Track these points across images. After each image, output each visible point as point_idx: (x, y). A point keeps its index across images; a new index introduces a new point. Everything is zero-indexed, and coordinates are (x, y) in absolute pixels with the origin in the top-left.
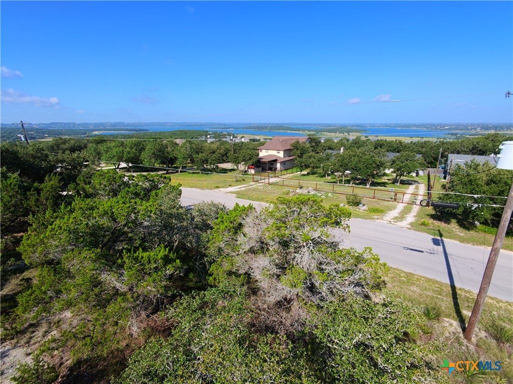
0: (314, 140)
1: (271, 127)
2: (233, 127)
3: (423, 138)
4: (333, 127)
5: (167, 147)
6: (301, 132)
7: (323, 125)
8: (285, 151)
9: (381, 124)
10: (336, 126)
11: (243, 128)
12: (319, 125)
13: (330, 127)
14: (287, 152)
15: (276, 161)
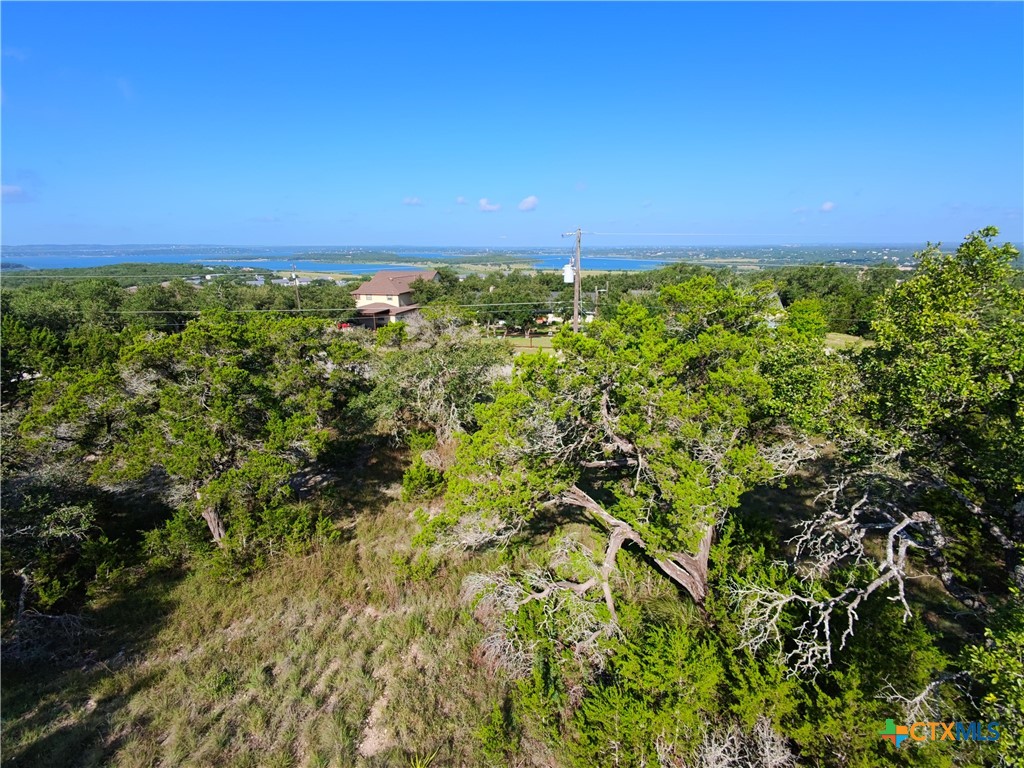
0: (447, 277)
5: (174, 296)
8: (401, 295)
14: (405, 297)
15: (387, 312)
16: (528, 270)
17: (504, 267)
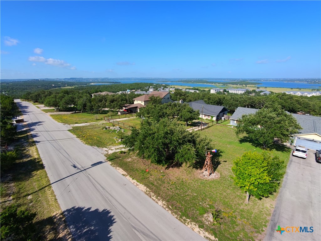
1: (194, 81)
2: (170, 81)
4: (237, 81)
6: (213, 84)
7: (230, 79)
9: (273, 79)
10: (239, 80)
11: (176, 82)
12: (227, 79)
13: (234, 81)
16: (254, 87)
17: (244, 86)
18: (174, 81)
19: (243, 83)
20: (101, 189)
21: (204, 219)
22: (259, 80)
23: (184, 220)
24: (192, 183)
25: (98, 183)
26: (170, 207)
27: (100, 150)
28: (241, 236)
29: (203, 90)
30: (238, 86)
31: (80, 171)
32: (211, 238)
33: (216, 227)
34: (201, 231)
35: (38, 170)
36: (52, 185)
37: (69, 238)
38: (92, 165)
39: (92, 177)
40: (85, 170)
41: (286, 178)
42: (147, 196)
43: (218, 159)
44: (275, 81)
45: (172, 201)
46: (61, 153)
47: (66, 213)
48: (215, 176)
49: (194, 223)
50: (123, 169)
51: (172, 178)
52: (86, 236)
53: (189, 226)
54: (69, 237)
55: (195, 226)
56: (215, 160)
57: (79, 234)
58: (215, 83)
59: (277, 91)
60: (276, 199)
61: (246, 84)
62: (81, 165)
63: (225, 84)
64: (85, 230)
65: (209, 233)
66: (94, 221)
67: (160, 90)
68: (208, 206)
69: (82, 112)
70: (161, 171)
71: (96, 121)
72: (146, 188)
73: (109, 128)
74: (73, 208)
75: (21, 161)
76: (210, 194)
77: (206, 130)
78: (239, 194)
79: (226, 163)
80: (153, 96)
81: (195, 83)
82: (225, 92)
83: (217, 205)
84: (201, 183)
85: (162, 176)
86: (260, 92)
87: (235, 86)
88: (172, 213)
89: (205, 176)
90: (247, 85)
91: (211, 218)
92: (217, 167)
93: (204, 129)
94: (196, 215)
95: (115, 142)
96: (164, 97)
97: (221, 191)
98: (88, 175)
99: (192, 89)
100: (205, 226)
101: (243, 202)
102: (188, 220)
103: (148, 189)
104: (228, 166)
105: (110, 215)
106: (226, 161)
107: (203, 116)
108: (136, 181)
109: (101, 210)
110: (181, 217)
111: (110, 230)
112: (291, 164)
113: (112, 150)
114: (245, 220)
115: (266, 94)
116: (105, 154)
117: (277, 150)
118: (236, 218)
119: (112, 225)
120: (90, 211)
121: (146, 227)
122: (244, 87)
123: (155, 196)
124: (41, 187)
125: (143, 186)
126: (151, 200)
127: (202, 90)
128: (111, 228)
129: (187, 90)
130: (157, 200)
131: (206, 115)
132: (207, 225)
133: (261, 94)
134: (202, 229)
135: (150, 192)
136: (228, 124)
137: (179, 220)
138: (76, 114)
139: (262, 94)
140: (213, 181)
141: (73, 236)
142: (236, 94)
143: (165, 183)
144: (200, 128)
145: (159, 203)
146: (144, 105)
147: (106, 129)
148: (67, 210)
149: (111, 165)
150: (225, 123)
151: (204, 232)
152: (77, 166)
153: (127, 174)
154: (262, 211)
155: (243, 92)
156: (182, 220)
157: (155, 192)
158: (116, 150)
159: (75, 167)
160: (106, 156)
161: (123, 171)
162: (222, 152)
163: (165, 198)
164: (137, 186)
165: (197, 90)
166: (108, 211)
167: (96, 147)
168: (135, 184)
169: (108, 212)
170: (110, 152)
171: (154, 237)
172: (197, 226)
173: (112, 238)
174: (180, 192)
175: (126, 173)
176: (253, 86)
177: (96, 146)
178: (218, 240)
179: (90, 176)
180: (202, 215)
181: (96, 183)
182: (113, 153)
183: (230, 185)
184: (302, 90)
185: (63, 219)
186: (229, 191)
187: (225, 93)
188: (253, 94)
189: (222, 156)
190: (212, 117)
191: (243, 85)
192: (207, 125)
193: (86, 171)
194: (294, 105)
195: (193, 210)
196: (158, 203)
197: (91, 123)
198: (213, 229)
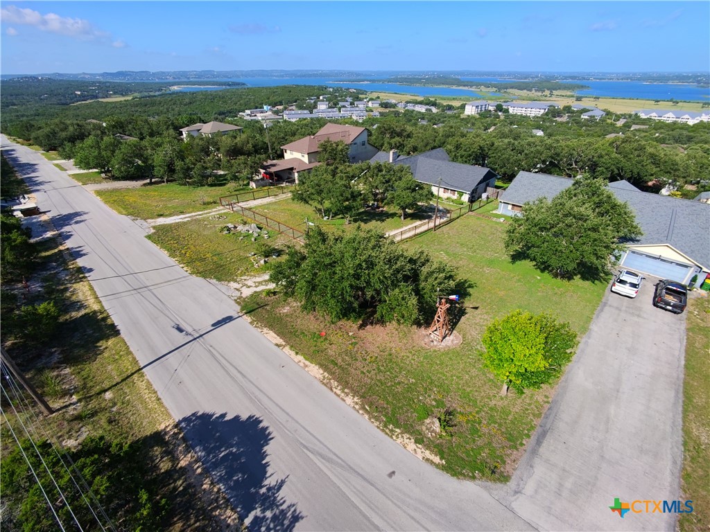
1: (427, 79)
2: (369, 79)
3: (677, 103)
4: (531, 80)
6: (473, 89)
7: (515, 75)
9: (617, 74)
10: (537, 77)
11: (383, 81)
12: (509, 74)
13: (525, 78)
16: (569, 97)
17: (547, 92)
18: (379, 81)
19: (546, 84)
20: (239, 375)
21: (424, 428)
22: (584, 79)
23: (392, 431)
24: (408, 357)
25: (231, 364)
26: (366, 407)
27: (222, 286)
28: (484, 455)
29: (448, 105)
30: (534, 94)
31: (192, 338)
32: (434, 461)
33: (444, 442)
34: (418, 450)
35: (107, 338)
36: (144, 370)
37: (198, 467)
38: (213, 325)
39: (218, 352)
40: (201, 336)
41: (586, 343)
42: (325, 387)
43: (463, 303)
44: (622, 79)
45: (370, 396)
46: (146, 299)
47: (183, 425)
48: (453, 341)
49: (408, 436)
50: (275, 333)
51: (371, 348)
52: (226, 464)
53: (399, 441)
54: (197, 465)
55: (408, 440)
56: (457, 305)
57: (214, 460)
58: (478, 85)
59: (620, 107)
60: (557, 386)
61: (551, 89)
62: (191, 326)
63: (502, 87)
64: (223, 454)
65: (432, 451)
66: (236, 438)
67: (344, 107)
68: (434, 403)
69: (168, 181)
70: (351, 334)
71: (204, 209)
72: (321, 371)
73: (235, 227)
74: (194, 415)
75: (67, 317)
76: (439, 378)
77: (445, 229)
78: (492, 378)
79: (478, 312)
80: (328, 141)
81: (430, 86)
82: (500, 111)
83: (450, 399)
84: (425, 358)
85: (352, 344)
86: (582, 113)
87: (524, 93)
88: (370, 419)
89: (433, 341)
90: (555, 92)
91: (437, 426)
92: (459, 320)
93: (440, 226)
94: (411, 420)
95: (253, 266)
96: (354, 142)
97: (459, 373)
98: (208, 346)
99: (421, 103)
100: (425, 440)
101: (498, 393)
102: (397, 430)
103: (326, 374)
104: (481, 319)
105: (261, 425)
106: (476, 308)
107: (442, 190)
108: (302, 357)
109: (244, 417)
110: (385, 426)
111: (265, 452)
112: (602, 310)
113: (249, 287)
114: (496, 426)
115: (594, 117)
116: (236, 298)
117: (584, 278)
118: (480, 423)
119: (267, 444)
120: (226, 419)
121: (325, 446)
122: (546, 96)
123: (339, 388)
124: (125, 375)
125: (317, 367)
126: (333, 394)
127: (445, 104)
128: (265, 448)
129: (410, 107)
130: (343, 394)
131: (448, 189)
132: (429, 438)
133: (582, 117)
134: (420, 446)
135: (330, 379)
136: (494, 212)
137: (383, 430)
138: (153, 187)
139: (584, 117)
140: (447, 352)
141: (203, 464)
142: (524, 117)
143: (357, 360)
144: (432, 225)
145: (347, 401)
146: (307, 162)
147: (228, 230)
148: (185, 420)
149: (251, 323)
150: (488, 207)
151: (423, 450)
152: (184, 328)
153: (284, 343)
154: (527, 410)
155: (542, 111)
156: (387, 431)
157: (339, 380)
158: (256, 287)
159: (180, 330)
160: (239, 303)
161: (275, 336)
162: (472, 287)
163: (358, 392)
164: (306, 369)
165: (434, 104)
166: (256, 418)
167: (214, 281)
168: (302, 364)
169: (258, 421)
170: (246, 292)
171: (340, 461)
172: (413, 440)
173: (269, 465)
174: (386, 376)
175: (281, 340)
176: (569, 93)
177: (215, 277)
178: (444, 463)
179: (214, 349)
180: (421, 420)
181: (228, 365)
182: (252, 295)
183: (479, 360)
184: (680, 104)
185: (181, 436)
186: (474, 372)
187: (500, 114)
188: (565, 119)
189: (470, 295)
190: (461, 194)
191: (544, 91)
192: (448, 215)
193: (203, 338)
194: (642, 166)
195: (406, 412)
196: (344, 401)
197: (194, 214)
198: (438, 445)
